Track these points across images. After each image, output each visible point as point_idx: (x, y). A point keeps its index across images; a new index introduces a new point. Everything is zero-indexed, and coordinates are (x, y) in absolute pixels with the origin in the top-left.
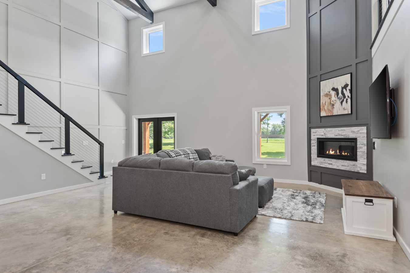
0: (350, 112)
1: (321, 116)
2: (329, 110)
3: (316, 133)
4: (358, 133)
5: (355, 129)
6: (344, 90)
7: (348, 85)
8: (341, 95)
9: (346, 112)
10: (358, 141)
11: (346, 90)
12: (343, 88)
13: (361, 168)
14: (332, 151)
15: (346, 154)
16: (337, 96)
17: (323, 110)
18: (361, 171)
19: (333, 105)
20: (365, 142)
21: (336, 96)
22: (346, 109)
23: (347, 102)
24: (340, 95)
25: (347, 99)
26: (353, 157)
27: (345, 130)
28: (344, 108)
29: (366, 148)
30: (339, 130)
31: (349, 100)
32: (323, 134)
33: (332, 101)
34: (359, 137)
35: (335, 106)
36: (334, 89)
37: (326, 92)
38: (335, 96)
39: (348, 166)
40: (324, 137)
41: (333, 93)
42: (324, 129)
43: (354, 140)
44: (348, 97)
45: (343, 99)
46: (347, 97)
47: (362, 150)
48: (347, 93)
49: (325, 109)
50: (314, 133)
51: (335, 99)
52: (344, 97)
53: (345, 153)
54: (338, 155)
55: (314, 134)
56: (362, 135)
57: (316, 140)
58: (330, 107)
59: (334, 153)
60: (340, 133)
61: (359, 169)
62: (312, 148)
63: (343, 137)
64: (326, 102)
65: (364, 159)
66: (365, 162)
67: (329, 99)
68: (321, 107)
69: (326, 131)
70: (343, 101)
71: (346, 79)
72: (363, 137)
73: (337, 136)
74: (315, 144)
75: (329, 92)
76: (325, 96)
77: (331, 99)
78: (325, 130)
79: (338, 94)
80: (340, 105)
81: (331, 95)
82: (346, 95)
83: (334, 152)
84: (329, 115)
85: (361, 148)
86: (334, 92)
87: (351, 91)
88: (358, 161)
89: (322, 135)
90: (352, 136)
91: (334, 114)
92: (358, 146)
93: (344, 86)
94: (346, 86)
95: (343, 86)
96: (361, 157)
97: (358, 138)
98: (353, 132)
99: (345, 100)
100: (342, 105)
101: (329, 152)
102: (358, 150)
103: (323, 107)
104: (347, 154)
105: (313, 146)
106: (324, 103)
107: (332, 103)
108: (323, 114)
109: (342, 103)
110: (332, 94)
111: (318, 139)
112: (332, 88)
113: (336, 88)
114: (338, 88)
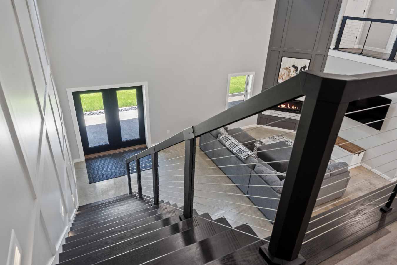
1: (278, 82)
6: (303, 70)
7: (307, 67)
15: (296, 107)
16: (296, 72)
17: (281, 78)
21: (295, 72)
24: (298, 72)
33: (290, 74)
36: (294, 66)
37: (287, 66)
38: (294, 72)
41: (293, 69)
49: (283, 79)
54: (289, 109)
64: (284, 74)
67: (288, 72)
68: (280, 76)
71: (306, 62)
75: (290, 67)
76: (285, 69)
77: (290, 73)
79: (296, 71)
81: (290, 70)
83: (285, 105)
86: (294, 68)
93: (303, 67)
94: (305, 67)
101: (280, 106)
103: (282, 76)
106: (283, 73)
107: (290, 75)
108: (280, 81)
112: (293, 65)
113: (296, 66)
114: (298, 67)
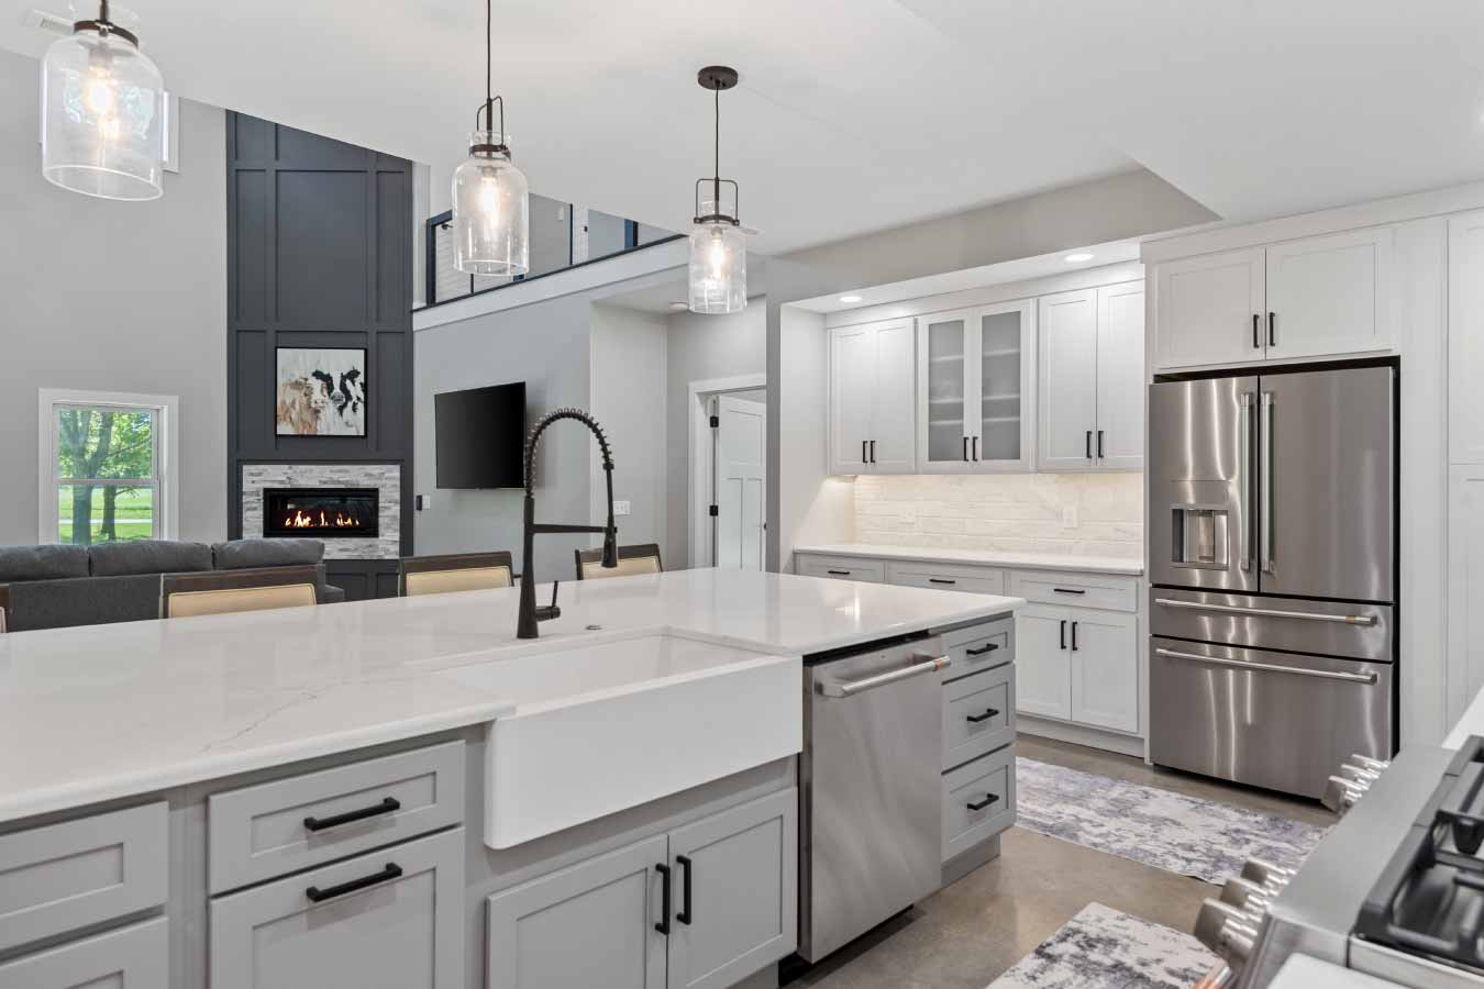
0: (362, 433)
1: (279, 432)
2: (304, 422)
3: (260, 474)
4: (380, 479)
5: (375, 469)
6: (348, 382)
7: (359, 373)
8: (339, 391)
9: (352, 432)
10: (380, 495)
11: (353, 383)
12: (344, 378)
13: (387, 551)
14: (303, 517)
15: (349, 521)
16: (329, 393)
17: (285, 420)
18: (387, 557)
19: (317, 412)
20: (397, 496)
21: (325, 393)
22: (352, 426)
23: (354, 409)
24: (337, 390)
25: (355, 404)
26: (369, 529)
27: (347, 471)
28: (347, 423)
29: (398, 508)
30: (332, 471)
31: (361, 406)
32: (284, 478)
33: (312, 401)
34: (383, 486)
35: (321, 415)
36: (318, 375)
37: (297, 376)
38: (322, 391)
39: (356, 549)
40: (289, 486)
41: (317, 384)
42: (287, 466)
43: (373, 493)
44: (359, 399)
45: (344, 400)
46: (355, 399)
47: (389, 511)
48: (356, 391)
49: (291, 418)
50: (252, 474)
51: (322, 398)
52: (349, 397)
53: (345, 520)
54: (324, 528)
55: (255, 478)
56: (389, 483)
57: (261, 493)
58: (307, 416)
59: (310, 522)
60: (335, 477)
61: (382, 553)
62: (247, 515)
63: (343, 487)
64: (294, 402)
65: (396, 530)
66: (397, 536)
67: (306, 395)
68: (280, 412)
69: (295, 472)
70: (345, 405)
71: (354, 359)
72: (394, 486)
73: (325, 483)
74: (254, 505)
75: (306, 379)
76: (292, 387)
77: (311, 396)
78: (290, 468)
79: (330, 388)
80: (338, 414)
81: (310, 388)
82: (353, 394)
83: (308, 519)
84: (305, 433)
85: (388, 508)
86: (320, 382)
87: (365, 387)
88: (380, 538)
89: (282, 482)
90: (365, 483)
91: (319, 433)
92: (380, 505)
93: (349, 373)
94: (352, 375)
95: (345, 373)
96: (388, 527)
97: (381, 490)
98: (368, 475)
99: (350, 404)
100: (341, 414)
101: (293, 521)
102: (381, 514)
103: (286, 411)
104: (353, 521)
105: (248, 509)
106: (288, 402)
107: (313, 405)
108: (284, 429)
109: (341, 409)
110: (315, 387)
111: (266, 491)
112: (314, 371)
113: (325, 373)
114: (331, 374)
